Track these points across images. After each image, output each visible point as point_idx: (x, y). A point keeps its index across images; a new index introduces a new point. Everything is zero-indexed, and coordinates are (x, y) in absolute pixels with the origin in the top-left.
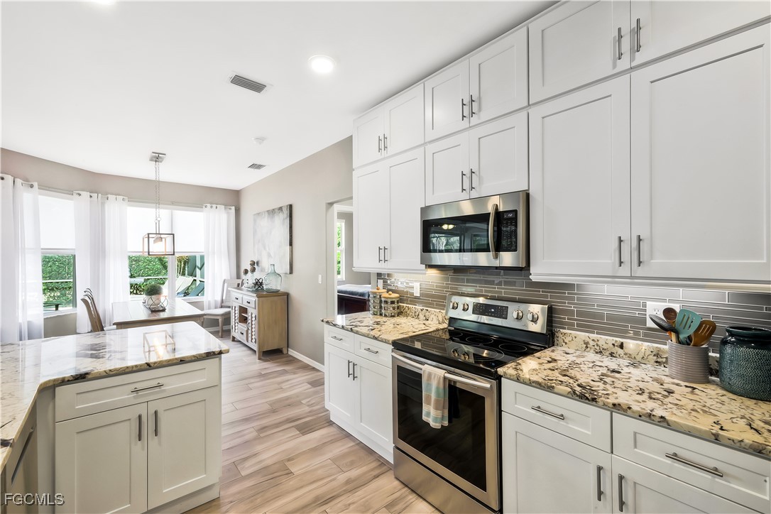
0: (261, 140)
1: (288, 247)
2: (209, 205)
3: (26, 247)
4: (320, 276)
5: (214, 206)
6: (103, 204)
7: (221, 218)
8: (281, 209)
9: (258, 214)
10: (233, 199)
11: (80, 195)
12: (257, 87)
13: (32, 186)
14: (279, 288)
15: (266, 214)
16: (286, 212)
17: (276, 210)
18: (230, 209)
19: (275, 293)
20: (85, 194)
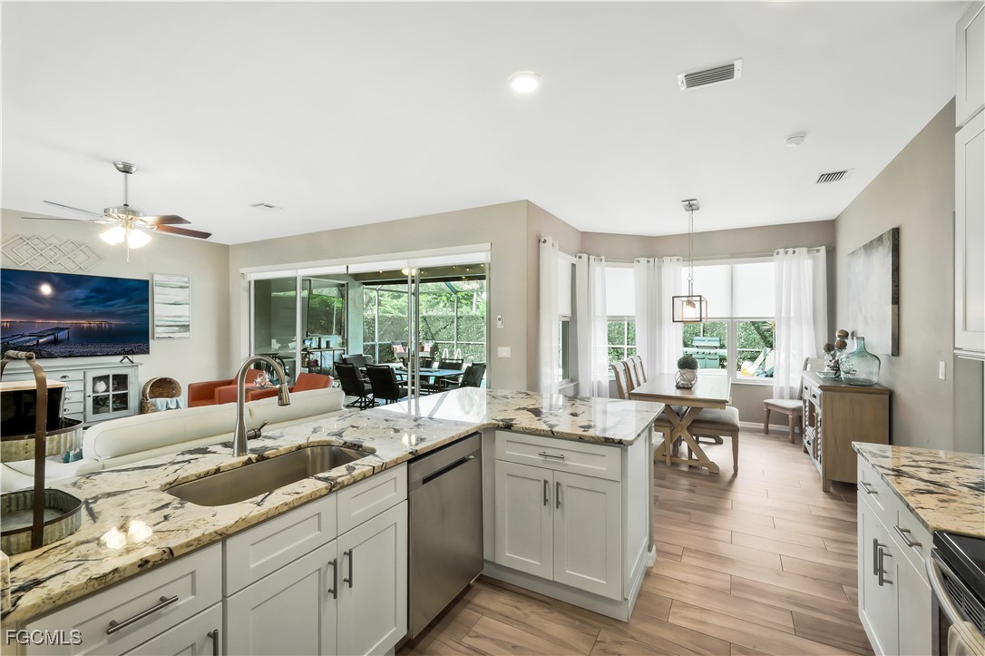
0: (798, 137)
1: (889, 308)
2: (781, 251)
3: (597, 314)
4: (942, 364)
5: (790, 250)
6: (660, 267)
7: (805, 267)
8: (880, 239)
9: (853, 253)
10: (824, 235)
11: (639, 261)
12: (725, 73)
13: (601, 260)
14: (875, 379)
15: (863, 251)
16: (888, 243)
17: (875, 243)
18: (818, 251)
19: (866, 388)
20: (643, 260)
